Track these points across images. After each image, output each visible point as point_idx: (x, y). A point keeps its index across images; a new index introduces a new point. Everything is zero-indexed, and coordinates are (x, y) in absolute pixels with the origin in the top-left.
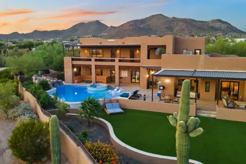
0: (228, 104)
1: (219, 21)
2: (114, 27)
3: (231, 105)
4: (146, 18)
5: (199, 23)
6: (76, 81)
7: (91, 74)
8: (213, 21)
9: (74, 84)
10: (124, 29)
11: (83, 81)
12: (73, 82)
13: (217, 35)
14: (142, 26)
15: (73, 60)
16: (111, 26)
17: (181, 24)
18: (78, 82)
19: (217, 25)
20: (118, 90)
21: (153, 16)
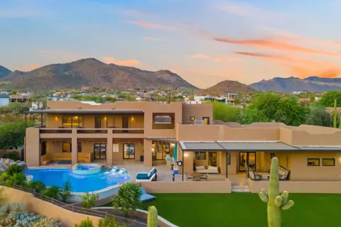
0: (255, 176)
1: (168, 72)
2: (22, 73)
3: (257, 178)
4: (73, 63)
5: (145, 73)
6: (45, 162)
7: (71, 151)
8: (162, 72)
9: (41, 168)
10: (38, 76)
11: (51, 162)
12: (40, 165)
13: (166, 89)
14: (67, 73)
15: (41, 132)
16: (17, 71)
17: (122, 73)
18: (47, 164)
19: (166, 77)
20: (118, 170)
21: (83, 60)
